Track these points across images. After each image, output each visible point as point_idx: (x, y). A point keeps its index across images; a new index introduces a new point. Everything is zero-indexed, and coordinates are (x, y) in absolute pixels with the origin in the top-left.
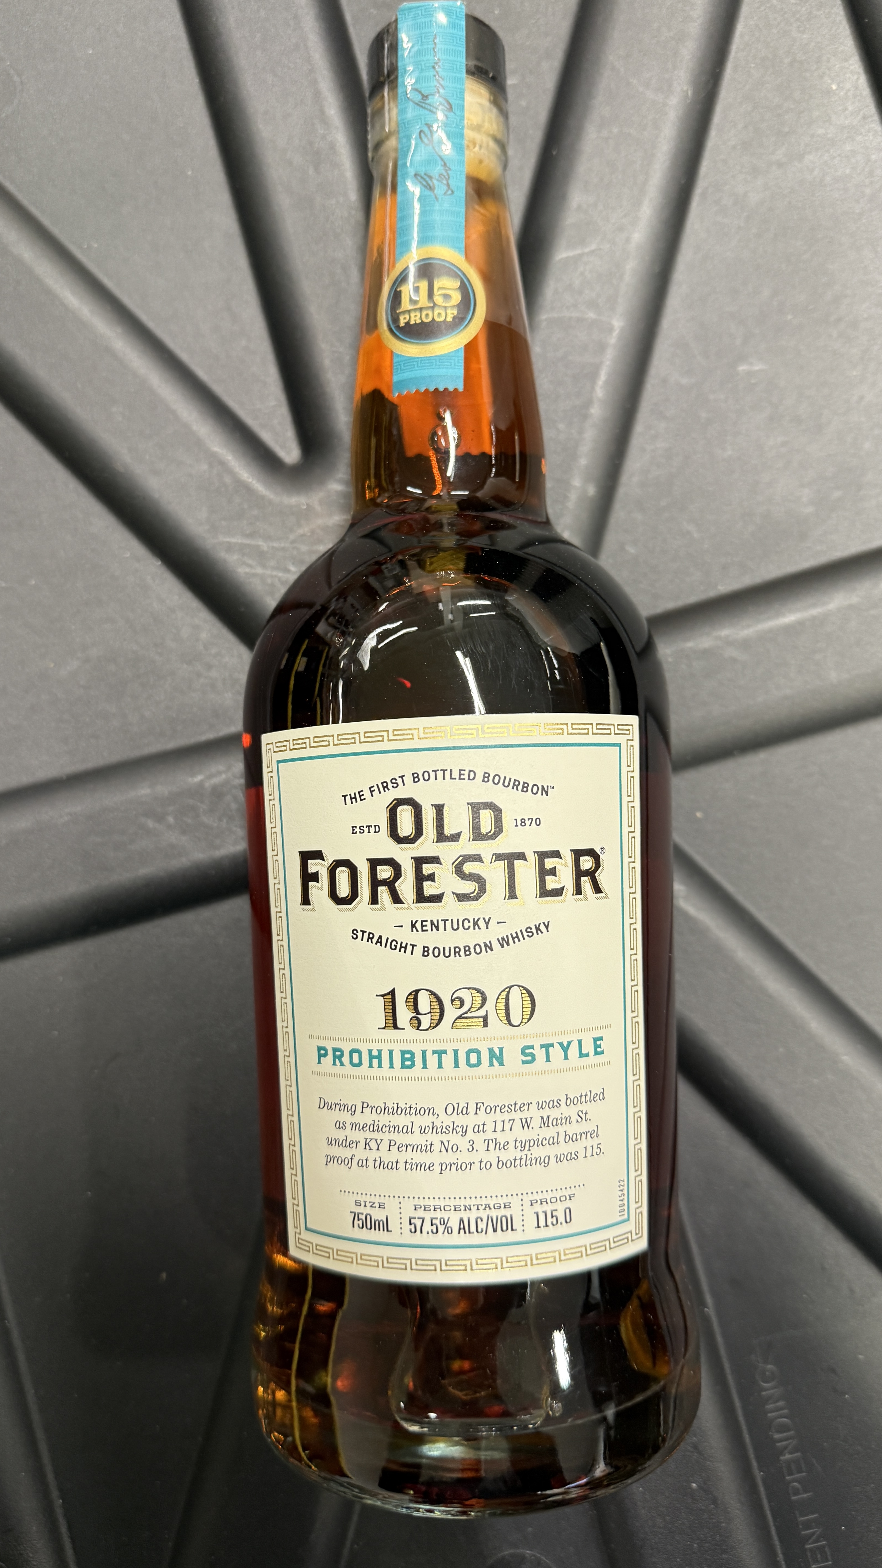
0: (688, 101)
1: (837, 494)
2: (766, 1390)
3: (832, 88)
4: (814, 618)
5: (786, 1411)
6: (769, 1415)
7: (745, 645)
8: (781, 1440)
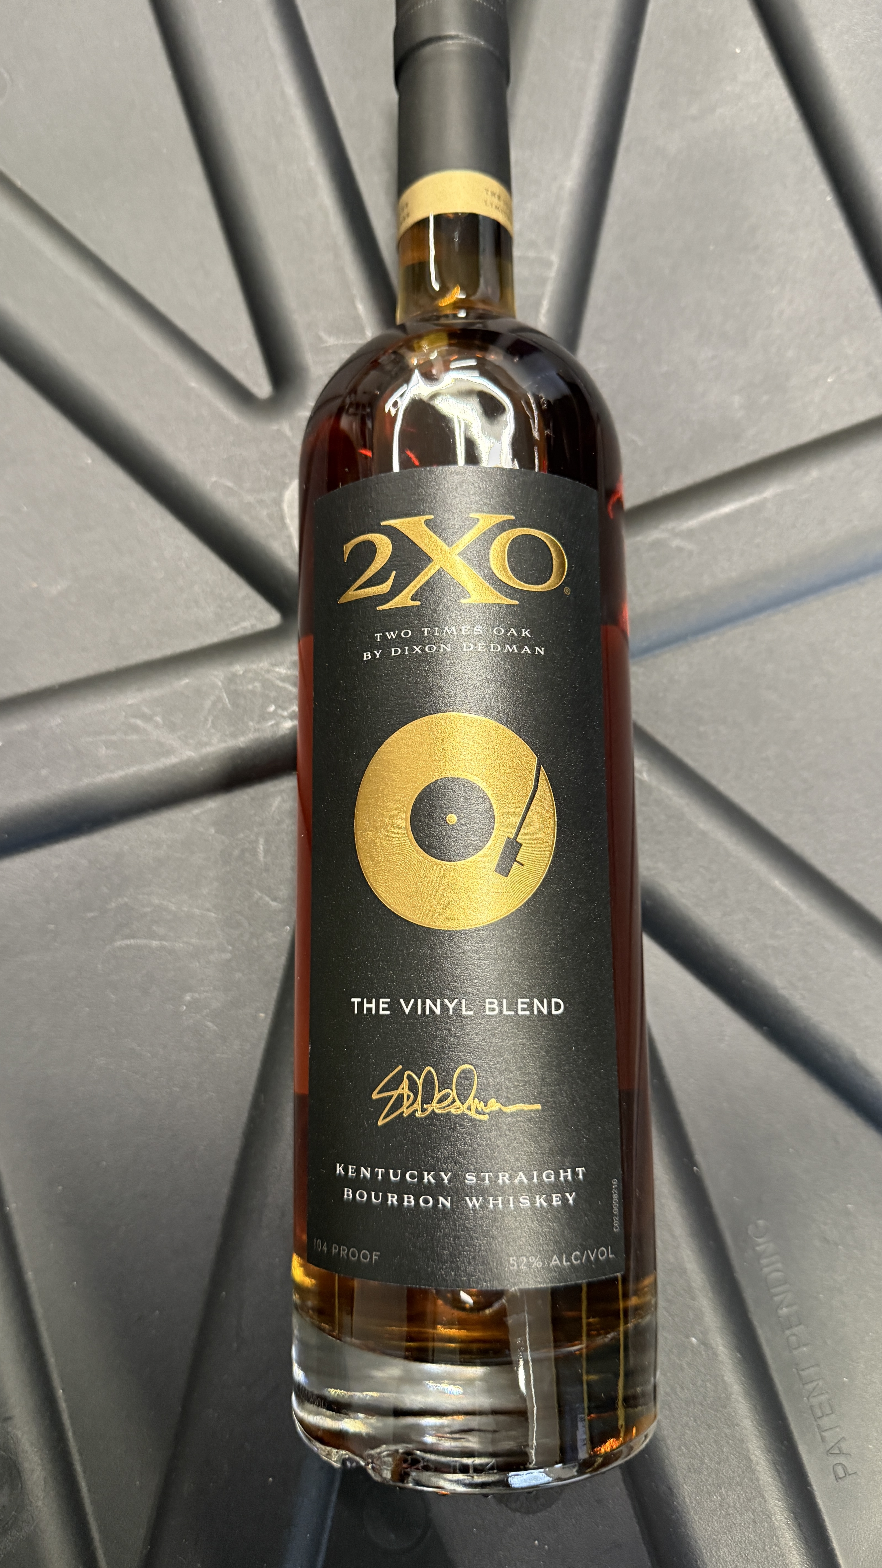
1: (765, 398)
2: (759, 1245)
3: (736, 52)
4: (753, 505)
5: (779, 1265)
6: (766, 1270)
7: (690, 534)
8: (777, 1295)
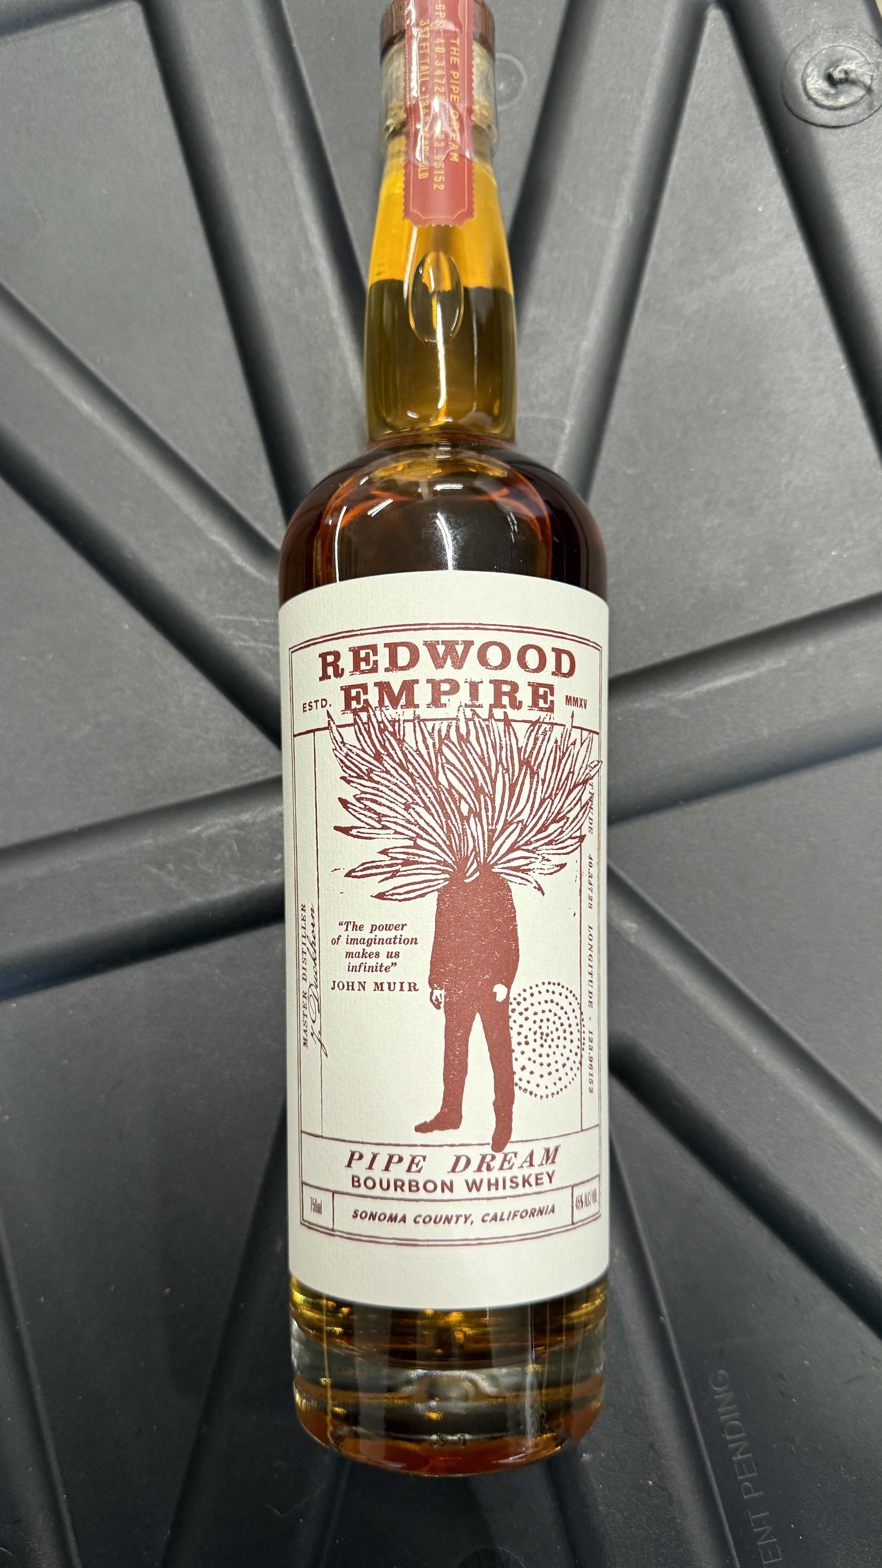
0: (630, 225)
